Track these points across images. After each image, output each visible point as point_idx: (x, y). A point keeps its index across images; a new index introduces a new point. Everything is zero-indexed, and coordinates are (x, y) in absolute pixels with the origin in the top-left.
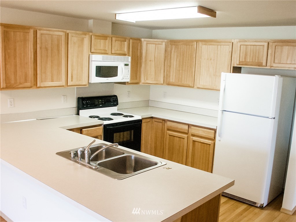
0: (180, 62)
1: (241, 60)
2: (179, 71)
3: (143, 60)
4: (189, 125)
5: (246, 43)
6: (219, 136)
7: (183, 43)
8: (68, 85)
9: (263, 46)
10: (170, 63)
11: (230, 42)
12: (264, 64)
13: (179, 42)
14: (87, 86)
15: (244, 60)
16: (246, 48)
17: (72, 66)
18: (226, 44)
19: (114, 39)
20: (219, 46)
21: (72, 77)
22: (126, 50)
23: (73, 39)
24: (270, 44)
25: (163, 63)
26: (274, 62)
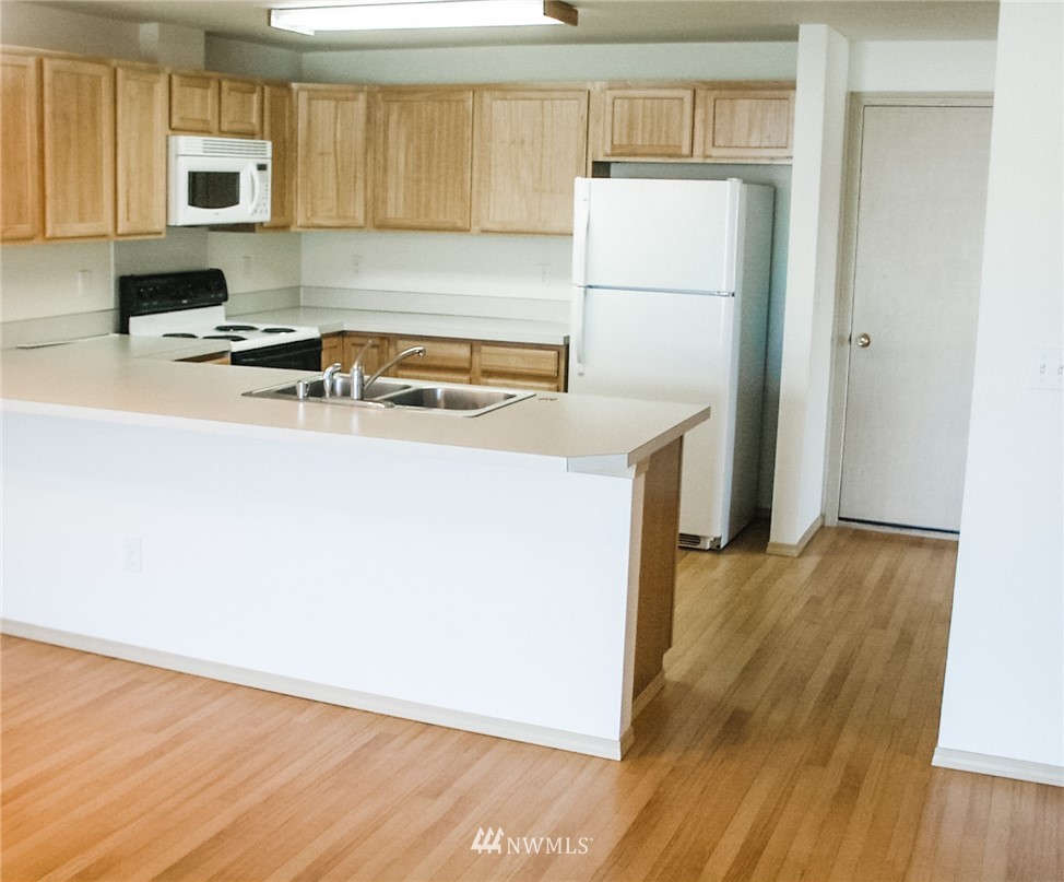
0: (419, 153)
1: (616, 142)
2: (418, 181)
3: (301, 151)
4: (473, 344)
5: (631, 93)
6: (579, 361)
7: (428, 94)
8: (119, 232)
9: (681, 99)
10: (385, 160)
11: (580, 91)
12: (686, 150)
13: (415, 92)
14: (163, 236)
15: (625, 142)
16: (631, 108)
17: (128, 172)
18: (570, 95)
19: (225, 85)
20: (545, 102)
21: (128, 205)
22: (255, 120)
23: (128, 87)
24: (701, 94)
25: (360, 159)
26: (713, 145)
